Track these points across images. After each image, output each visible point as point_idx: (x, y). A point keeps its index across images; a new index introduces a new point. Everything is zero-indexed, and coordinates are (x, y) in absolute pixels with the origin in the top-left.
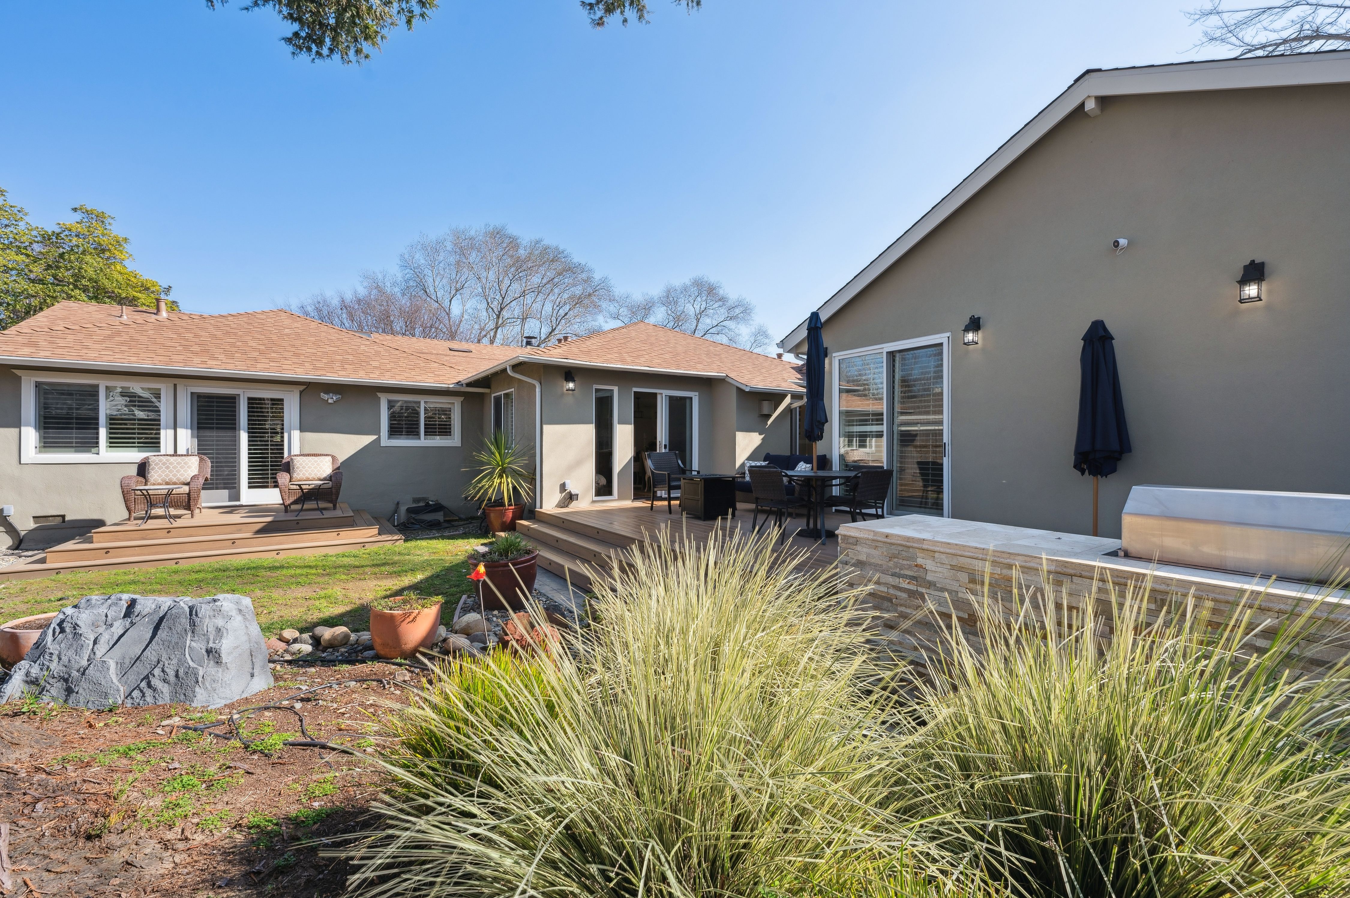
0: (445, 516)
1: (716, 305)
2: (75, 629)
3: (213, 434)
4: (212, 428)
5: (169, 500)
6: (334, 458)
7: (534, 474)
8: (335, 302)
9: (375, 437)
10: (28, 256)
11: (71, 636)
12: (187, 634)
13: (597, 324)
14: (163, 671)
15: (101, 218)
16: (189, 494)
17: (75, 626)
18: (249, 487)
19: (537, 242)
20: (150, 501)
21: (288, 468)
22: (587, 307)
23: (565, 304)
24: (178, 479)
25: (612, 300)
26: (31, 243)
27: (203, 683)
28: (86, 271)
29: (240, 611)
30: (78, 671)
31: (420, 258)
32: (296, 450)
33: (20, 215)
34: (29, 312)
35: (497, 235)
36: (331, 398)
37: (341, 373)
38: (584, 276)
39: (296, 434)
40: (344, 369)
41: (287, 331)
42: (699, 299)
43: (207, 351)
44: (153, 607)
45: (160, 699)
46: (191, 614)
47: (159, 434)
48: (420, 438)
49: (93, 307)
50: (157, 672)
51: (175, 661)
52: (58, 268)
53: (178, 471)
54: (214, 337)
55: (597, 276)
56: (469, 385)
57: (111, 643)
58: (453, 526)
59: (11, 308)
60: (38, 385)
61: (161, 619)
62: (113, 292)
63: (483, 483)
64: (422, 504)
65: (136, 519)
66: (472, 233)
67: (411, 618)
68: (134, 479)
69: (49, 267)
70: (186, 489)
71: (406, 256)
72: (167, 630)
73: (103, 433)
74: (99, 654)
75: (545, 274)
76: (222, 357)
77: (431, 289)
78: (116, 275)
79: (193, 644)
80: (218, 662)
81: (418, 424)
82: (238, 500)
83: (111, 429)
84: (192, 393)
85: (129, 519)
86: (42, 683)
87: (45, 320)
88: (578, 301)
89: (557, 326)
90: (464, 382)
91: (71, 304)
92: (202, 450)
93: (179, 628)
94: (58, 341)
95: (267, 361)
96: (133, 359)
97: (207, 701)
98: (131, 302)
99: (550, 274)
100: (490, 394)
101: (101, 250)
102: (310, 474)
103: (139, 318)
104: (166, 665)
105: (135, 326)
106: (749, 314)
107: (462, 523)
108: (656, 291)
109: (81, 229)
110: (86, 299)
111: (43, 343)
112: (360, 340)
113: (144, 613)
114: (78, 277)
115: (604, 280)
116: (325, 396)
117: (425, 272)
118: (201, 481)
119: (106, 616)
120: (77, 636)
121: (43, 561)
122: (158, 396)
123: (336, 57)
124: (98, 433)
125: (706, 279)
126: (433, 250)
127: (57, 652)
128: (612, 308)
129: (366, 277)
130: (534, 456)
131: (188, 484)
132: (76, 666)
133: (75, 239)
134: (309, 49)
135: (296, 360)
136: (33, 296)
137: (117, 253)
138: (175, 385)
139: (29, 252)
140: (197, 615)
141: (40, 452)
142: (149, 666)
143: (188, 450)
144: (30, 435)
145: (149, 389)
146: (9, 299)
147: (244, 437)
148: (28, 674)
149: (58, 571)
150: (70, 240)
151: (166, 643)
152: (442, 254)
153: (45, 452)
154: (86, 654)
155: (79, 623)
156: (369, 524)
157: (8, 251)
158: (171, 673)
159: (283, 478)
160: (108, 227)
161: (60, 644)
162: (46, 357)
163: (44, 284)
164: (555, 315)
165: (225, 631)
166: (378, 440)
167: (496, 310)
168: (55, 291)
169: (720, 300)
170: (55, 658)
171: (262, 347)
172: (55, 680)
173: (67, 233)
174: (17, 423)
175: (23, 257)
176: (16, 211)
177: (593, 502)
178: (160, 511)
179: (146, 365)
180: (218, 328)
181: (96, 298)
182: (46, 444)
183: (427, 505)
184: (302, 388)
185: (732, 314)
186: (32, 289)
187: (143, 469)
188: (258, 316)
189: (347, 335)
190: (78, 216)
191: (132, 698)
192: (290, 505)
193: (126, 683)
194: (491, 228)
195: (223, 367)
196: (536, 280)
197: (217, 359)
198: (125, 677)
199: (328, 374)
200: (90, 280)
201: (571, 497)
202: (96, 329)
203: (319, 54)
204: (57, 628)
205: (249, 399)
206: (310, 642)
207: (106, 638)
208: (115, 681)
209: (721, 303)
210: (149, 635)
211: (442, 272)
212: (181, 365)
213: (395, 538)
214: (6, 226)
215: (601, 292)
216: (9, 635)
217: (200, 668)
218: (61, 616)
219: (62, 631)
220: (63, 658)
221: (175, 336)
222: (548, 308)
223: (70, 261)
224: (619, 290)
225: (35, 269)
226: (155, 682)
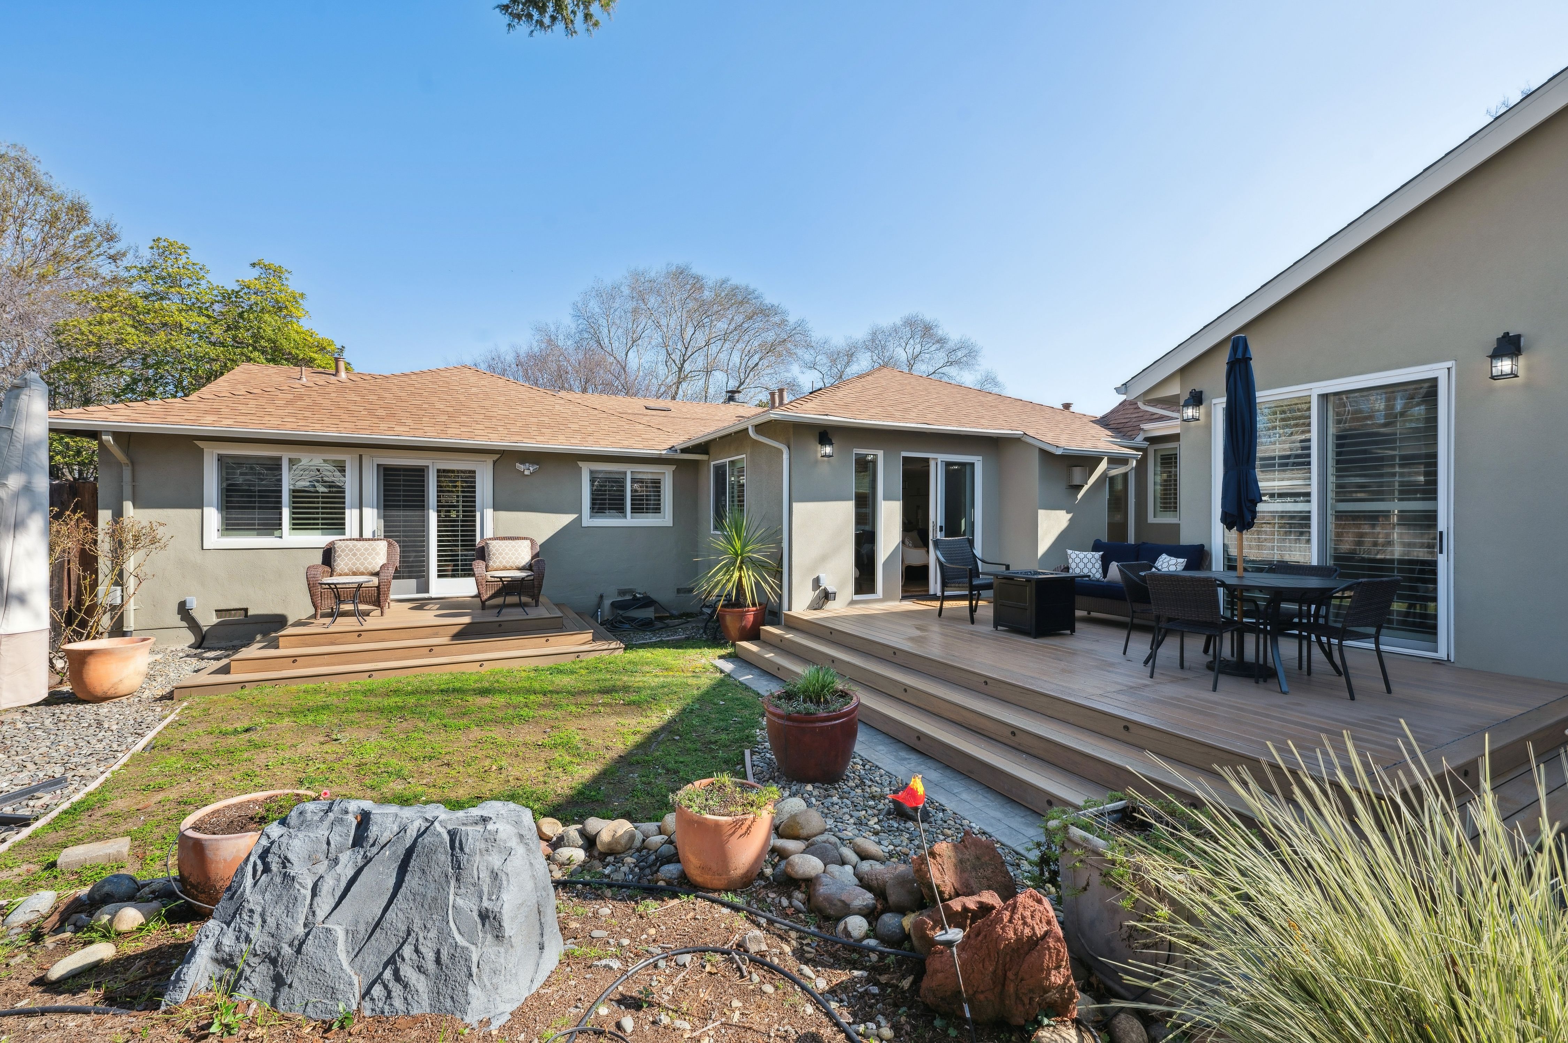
0: (656, 611)
1: (933, 348)
2: (285, 867)
3: (401, 514)
4: (399, 506)
5: (357, 593)
6: (532, 541)
7: (780, 564)
8: (510, 358)
9: (575, 516)
10: (209, 317)
11: (278, 880)
12: (448, 882)
13: (789, 375)
14: (417, 951)
15: (278, 273)
16: (378, 587)
17: (285, 862)
18: (439, 576)
19: (724, 282)
20: (338, 594)
21: (482, 554)
22: (780, 355)
23: (756, 352)
24: (366, 568)
25: (808, 346)
26: (212, 303)
27: (480, 978)
28: (264, 331)
29: (521, 836)
30: (291, 945)
31: (594, 306)
32: (489, 534)
33: (202, 273)
34: (212, 376)
35: (680, 274)
36: (527, 469)
37: (539, 438)
38: (776, 319)
39: (489, 513)
40: (542, 434)
41: (474, 390)
42: (911, 341)
43: (393, 415)
44: (396, 829)
45: (415, 1005)
46: (453, 847)
47: (344, 513)
48: (625, 517)
49: (272, 369)
50: (408, 951)
51: (433, 934)
52: (237, 328)
53: (366, 559)
54: (399, 399)
55: (792, 319)
56: (684, 451)
57: (338, 894)
58: (668, 626)
59: (193, 373)
60: (221, 458)
61: (409, 852)
62: (290, 353)
63: (718, 578)
64: (628, 597)
65: (324, 616)
66: (653, 274)
67: (744, 827)
68: (320, 569)
69: (229, 328)
70: (375, 581)
71: (579, 305)
72: (418, 874)
73: (286, 513)
74: (321, 914)
75: (733, 318)
76: (409, 422)
77: (606, 340)
78: (294, 335)
79: (460, 902)
80: (499, 937)
81: (622, 499)
82: (427, 591)
83: (294, 508)
84: (378, 465)
85: (314, 616)
86: (240, 964)
87: (226, 384)
88: (770, 349)
89: (746, 378)
90: (678, 447)
91: (250, 366)
92: (389, 533)
93: (436, 872)
94: (240, 407)
95: (457, 425)
96: (318, 426)
97: (487, 1010)
98: (309, 362)
99: (739, 319)
100: (708, 461)
101: (279, 308)
102: (508, 562)
103: (321, 380)
104: (421, 940)
105: (317, 388)
106: (974, 357)
107: (676, 621)
108: (861, 333)
109: (260, 285)
110: (264, 361)
111: (225, 410)
112: (553, 399)
113: (383, 840)
114: (256, 337)
115: (800, 323)
116: (520, 467)
117: (600, 322)
118: (392, 571)
119: (328, 843)
120: (288, 879)
121: (225, 670)
122: (342, 470)
123: (560, 26)
124: (281, 514)
125: (920, 317)
126: (608, 296)
127: (259, 909)
128: (808, 357)
129: (538, 330)
130: (780, 541)
131: (377, 574)
132: (288, 937)
133: (254, 296)
134: (530, 16)
135: (488, 424)
136: (214, 360)
137: (293, 309)
138: (361, 456)
139: (210, 313)
140: (462, 849)
141: (222, 535)
142: (394, 941)
143: (374, 532)
144: (213, 516)
145: (335, 461)
146: (192, 364)
147: (433, 517)
148: (218, 946)
149: (243, 684)
150: (249, 299)
151: (418, 898)
152: (618, 300)
153: (227, 535)
154: (302, 912)
155: (290, 856)
156: (581, 629)
157: (190, 313)
158: (430, 956)
159: (479, 566)
160: (285, 282)
161: (263, 893)
162: (229, 426)
163: (224, 347)
164: (743, 366)
165: (504, 878)
166: (579, 519)
167: (677, 362)
168: (235, 354)
169: (938, 342)
170: (257, 919)
171: (450, 410)
172: (257, 960)
173: (246, 290)
174: (198, 503)
175: (203, 319)
176: (198, 269)
177: (852, 602)
178: (347, 607)
179: (332, 433)
180: (402, 388)
181: (273, 360)
182: (229, 526)
183: (635, 598)
184: (497, 456)
185: (953, 358)
186: (213, 352)
187: (328, 556)
188: (441, 373)
189: (539, 394)
190: (256, 272)
191: (372, 999)
192: (486, 600)
193: (361, 968)
194: (674, 269)
195: (412, 433)
196: (722, 325)
197: (404, 424)
198: (360, 957)
199: (525, 440)
200: (269, 340)
201: (827, 596)
202: (278, 393)
203: (540, 23)
204: (259, 862)
205: (438, 471)
206: (581, 842)
207: (330, 887)
208: (346, 965)
209: (938, 346)
210: (392, 881)
211: (618, 322)
212: (368, 432)
213: (613, 646)
214: (189, 285)
215: (798, 337)
216: (191, 843)
217: (473, 948)
218: (265, 842)
219: (267, 869)
220: (269, 919)
221: (358, 399)
222: (736, 359)
223: (249, 321)
224: (817, 334)
225: (216, 331)
226: (408, 971)
